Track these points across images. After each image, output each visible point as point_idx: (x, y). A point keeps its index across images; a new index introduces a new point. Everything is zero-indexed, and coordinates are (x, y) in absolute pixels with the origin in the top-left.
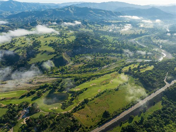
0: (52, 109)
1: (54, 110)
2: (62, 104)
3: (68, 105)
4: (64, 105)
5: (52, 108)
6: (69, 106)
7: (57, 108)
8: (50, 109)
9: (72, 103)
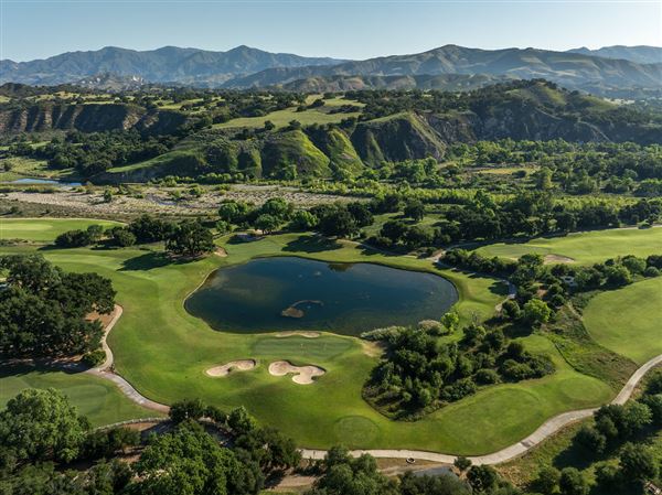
0: (241, 378)
1: (267, 398)
2: (384, 341)
3: (459, 372)
4: (412, 356)
5: (243, 367)
6: (483, 380)
7: (302, 378)
8: (216, 372)
9: (514, 353)
